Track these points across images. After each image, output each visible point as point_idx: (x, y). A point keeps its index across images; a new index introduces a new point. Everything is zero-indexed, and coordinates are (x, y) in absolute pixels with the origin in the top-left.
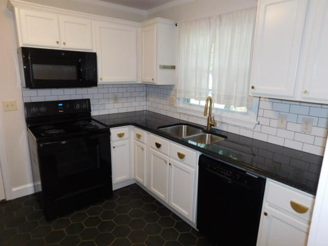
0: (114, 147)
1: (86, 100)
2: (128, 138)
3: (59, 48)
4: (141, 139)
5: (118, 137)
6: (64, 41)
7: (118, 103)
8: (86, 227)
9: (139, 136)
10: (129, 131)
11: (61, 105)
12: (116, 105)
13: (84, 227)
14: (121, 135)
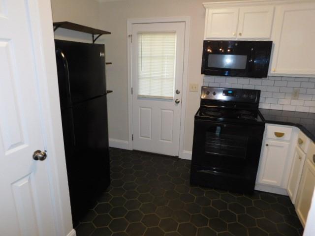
0: (267, 145)
1: (256, 90)
2: (289, 141)
3: (235, 39)
4: (303, 146)
5: (275, 136)
6: (241, 32)
7: (297, 99)
8: (211, 206)
9: (301, 142)
10: (292, 134)
11: (231, 92)
12: (294, 102)
13: (210, 205)
14: (279, 135)
